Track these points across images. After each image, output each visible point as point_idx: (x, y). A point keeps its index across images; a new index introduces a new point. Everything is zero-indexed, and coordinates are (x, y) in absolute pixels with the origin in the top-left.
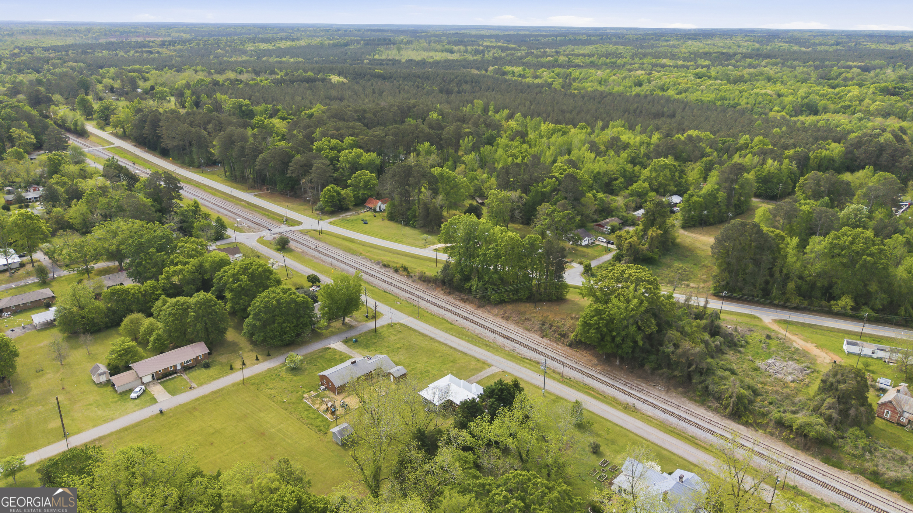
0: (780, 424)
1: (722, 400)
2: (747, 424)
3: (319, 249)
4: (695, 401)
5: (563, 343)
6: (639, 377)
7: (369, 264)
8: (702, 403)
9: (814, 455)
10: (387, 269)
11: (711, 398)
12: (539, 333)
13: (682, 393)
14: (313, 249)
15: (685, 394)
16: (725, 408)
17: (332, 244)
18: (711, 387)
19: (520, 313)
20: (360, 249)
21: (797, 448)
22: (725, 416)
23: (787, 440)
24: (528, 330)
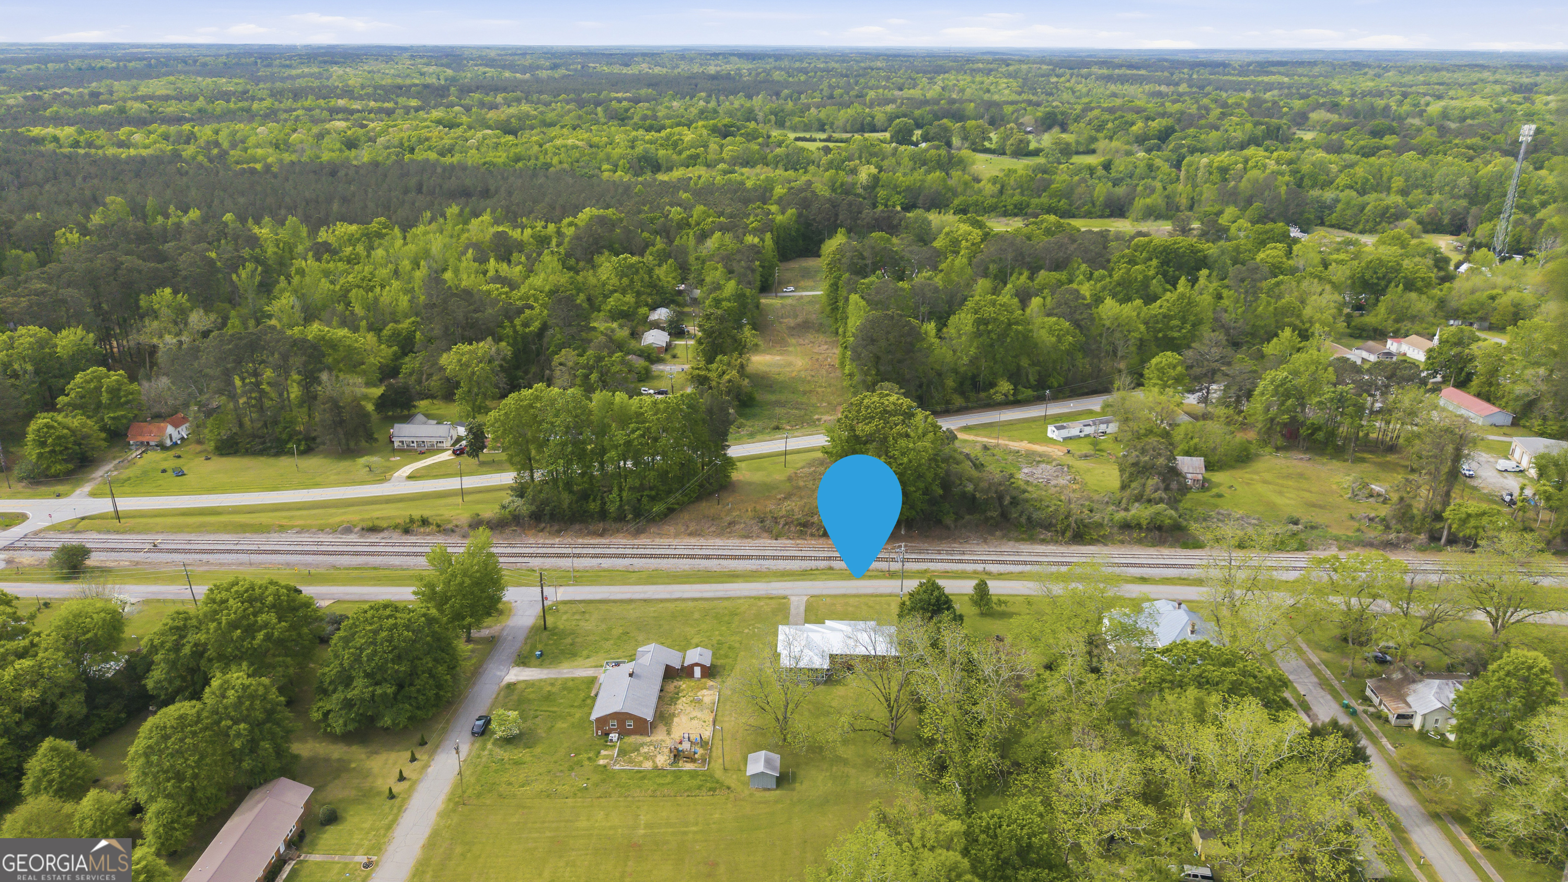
0: (1126, 526)
1: (1055, 526)
2: (1092, 542)
3: (163, 546)
4: (1023, 540)
5: (812, 535)
6: (941, 538)
7: (330, 538)
8: (1032, 539)
9: (1172, 546)
10: (381, 535)
11: (1038, 529)
12: (765, 535)
13: (1003, 537)
14: (149, 551)
15: (1006, 537)
16: (1063, 533)
17: (179, 529)
18: (1034, 516)
19: (714, 519)
20: (264, 518)
21: (1153, 546)
22: (1066, 543)
23: (1140, 542)
24: (747, 537)
